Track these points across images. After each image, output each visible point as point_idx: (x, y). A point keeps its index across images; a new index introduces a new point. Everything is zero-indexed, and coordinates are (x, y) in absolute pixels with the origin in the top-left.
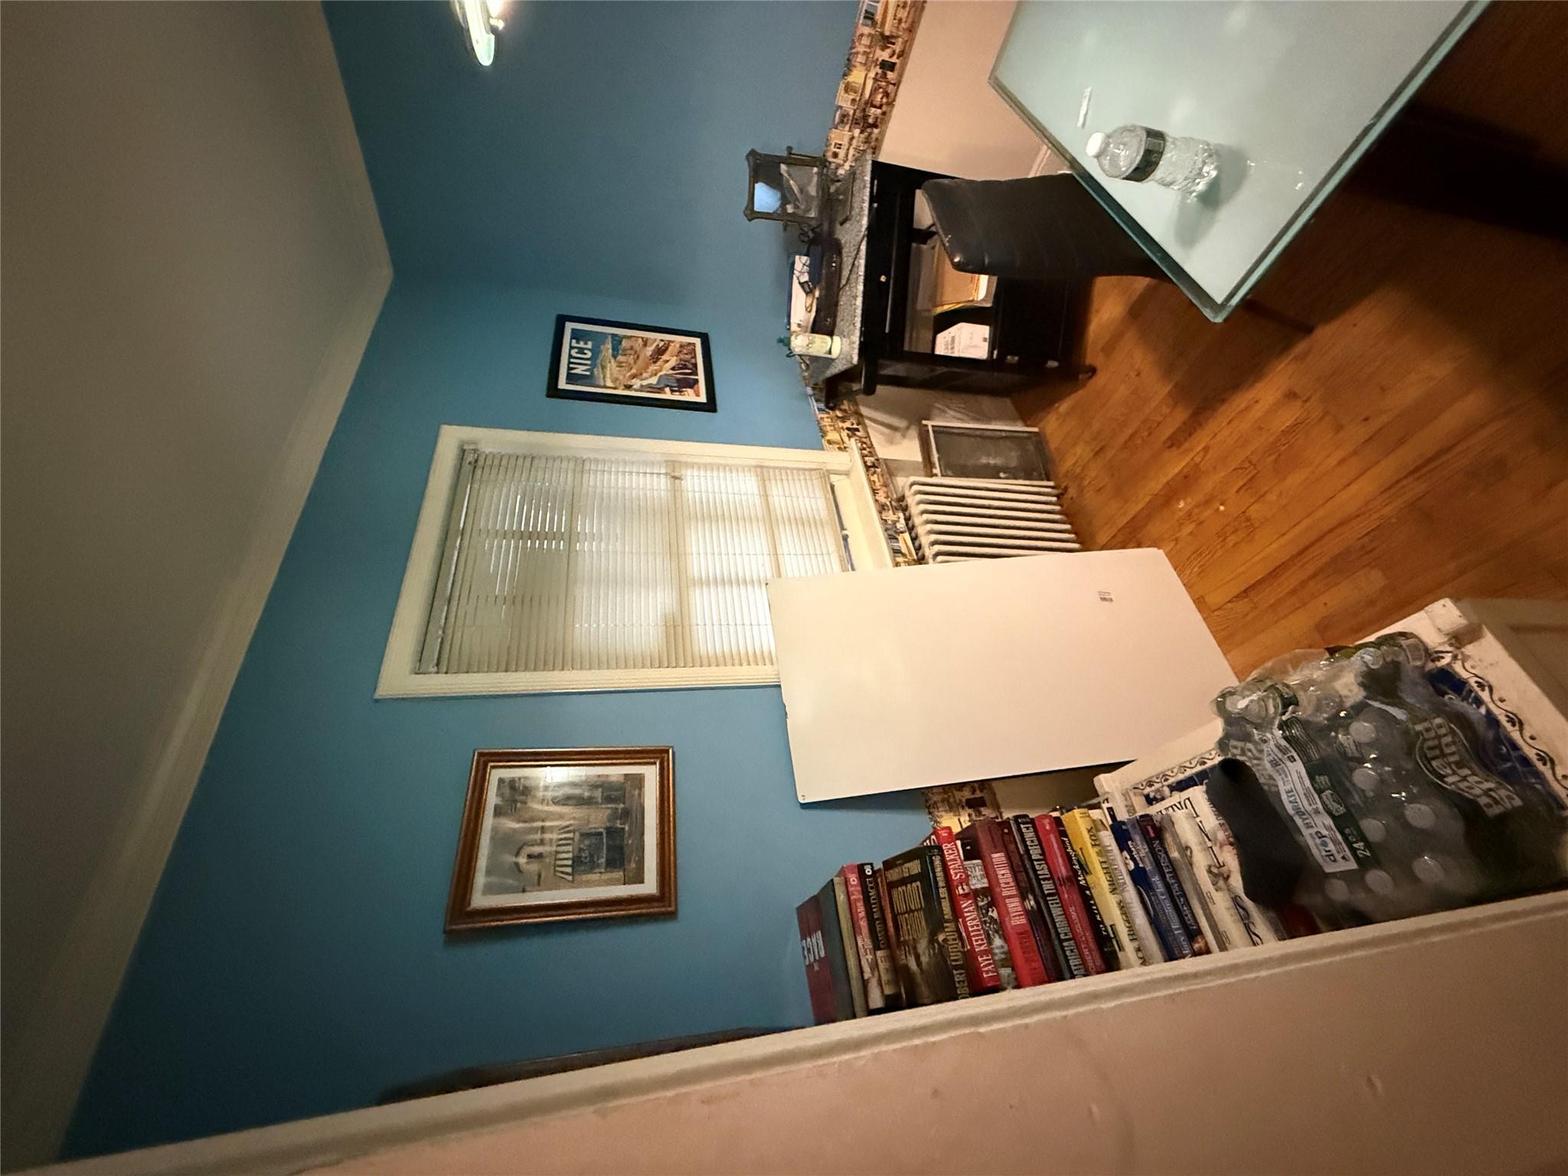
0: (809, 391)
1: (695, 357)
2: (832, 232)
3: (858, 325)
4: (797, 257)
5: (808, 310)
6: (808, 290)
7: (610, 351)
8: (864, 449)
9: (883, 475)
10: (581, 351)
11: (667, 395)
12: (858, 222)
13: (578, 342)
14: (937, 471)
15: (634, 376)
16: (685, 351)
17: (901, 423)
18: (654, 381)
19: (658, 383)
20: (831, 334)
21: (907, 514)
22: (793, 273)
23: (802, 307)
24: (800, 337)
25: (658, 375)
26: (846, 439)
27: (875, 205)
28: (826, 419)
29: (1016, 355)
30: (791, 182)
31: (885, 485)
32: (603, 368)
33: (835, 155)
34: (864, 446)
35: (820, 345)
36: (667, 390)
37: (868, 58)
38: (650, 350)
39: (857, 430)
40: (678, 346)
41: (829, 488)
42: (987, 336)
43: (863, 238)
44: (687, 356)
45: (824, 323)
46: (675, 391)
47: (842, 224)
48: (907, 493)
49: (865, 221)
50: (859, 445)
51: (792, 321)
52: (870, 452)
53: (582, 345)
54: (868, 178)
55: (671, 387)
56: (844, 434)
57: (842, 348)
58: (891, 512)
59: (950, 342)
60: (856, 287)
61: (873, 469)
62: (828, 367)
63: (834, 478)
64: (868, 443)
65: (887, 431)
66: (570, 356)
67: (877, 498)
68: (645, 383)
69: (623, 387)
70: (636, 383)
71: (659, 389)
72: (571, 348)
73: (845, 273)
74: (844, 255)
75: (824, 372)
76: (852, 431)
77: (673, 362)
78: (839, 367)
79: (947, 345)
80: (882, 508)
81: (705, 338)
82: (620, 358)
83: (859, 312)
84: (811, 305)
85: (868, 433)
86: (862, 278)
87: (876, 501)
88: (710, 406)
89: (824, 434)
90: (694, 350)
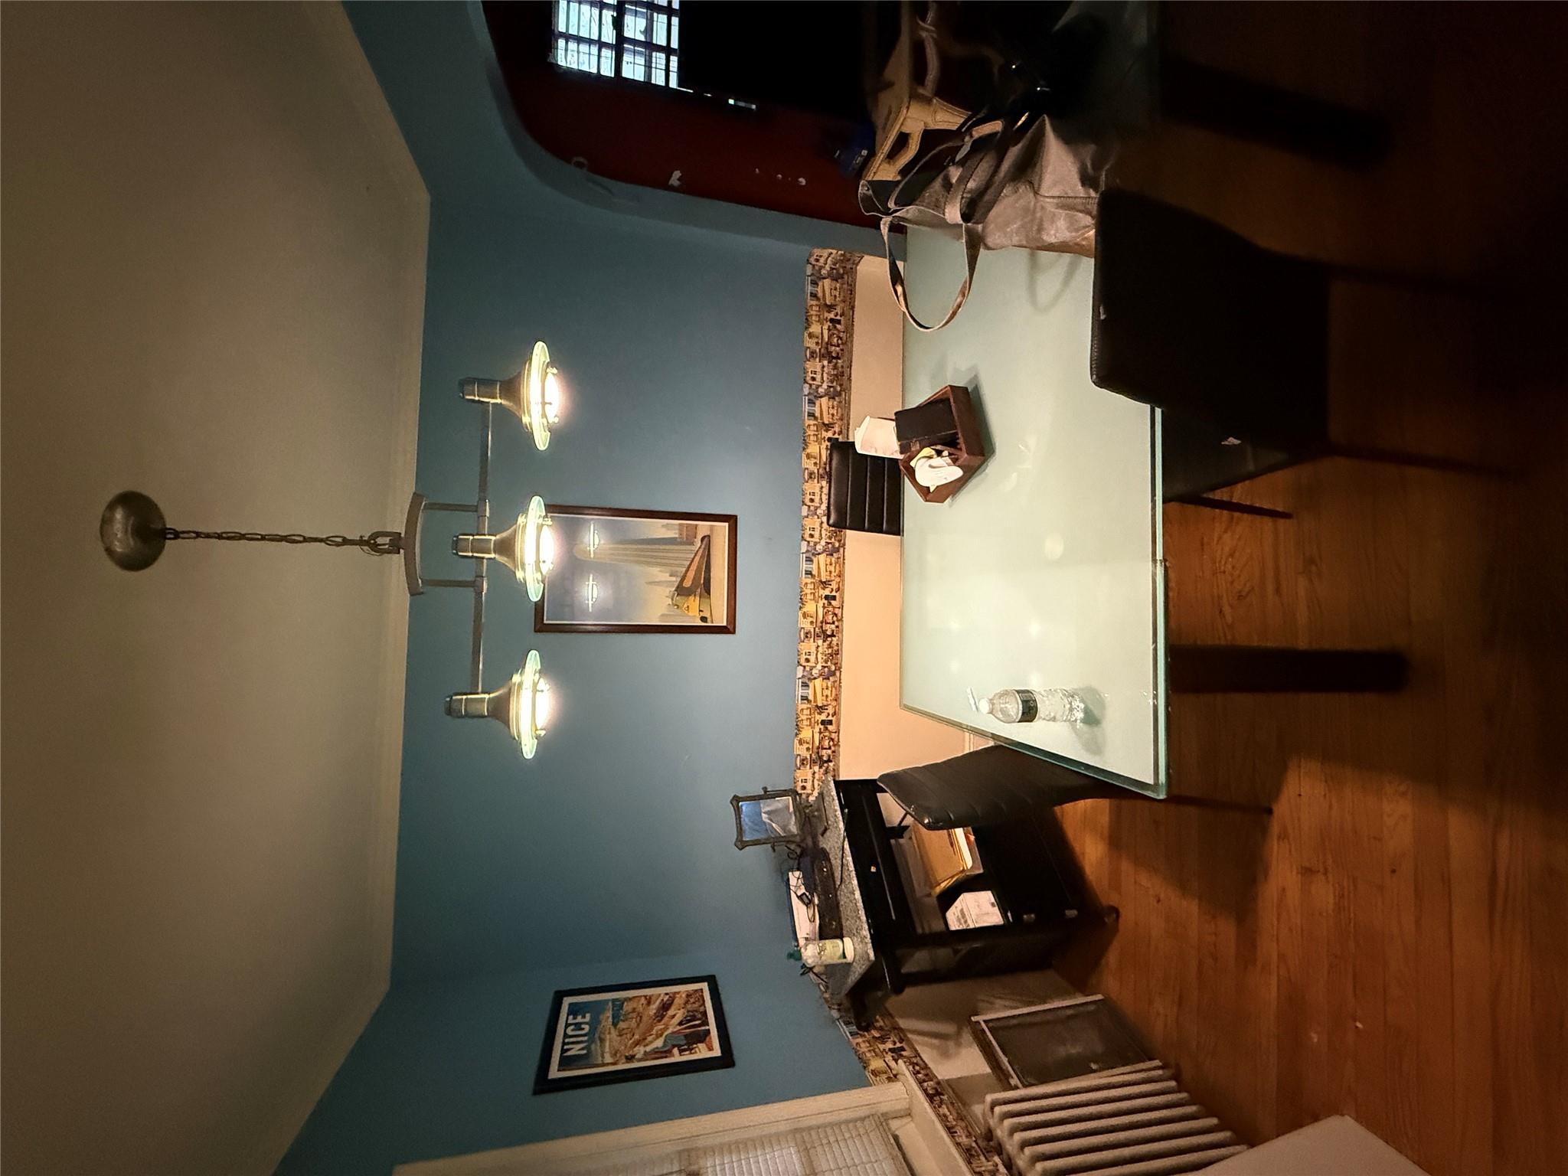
0: (835, 1014)
1: (703, 1004)
2: (815, 843)
3: (864, 918)
4: (790, 873)
5: (812, 920)
6: (806, 901)
7: (610, 1020)
8: (919, 1072)
9: (952, 1104)
10: (578, 1026)
11: (677, 1057)
12: (836, 827)
13: (575, 1018)
14: (1014, 1081)
15: (637, 1043)
16: (692, 1000)
17: (948, 1028)
18: (659, 1043)
19: (665, 1045)
20: (841, 937)
21: (1005, 1156)
22: (790, 889)
23: (805, 920)
24: (810, 947)
25: (664, 1036)
26: (892, 1064)
27: (846, 811)
28: (862, 1043)
29: (1031, 913)
30: (774, 825)
31: (961, 1118)
32: (602, 1040)
33: (804, 788)
34: (917, 1068)
35: (833, 950)
36: (676, 1051)
37: (810, 722)
38: (654, 1007)
39: (902, 1049)
40: (684, 996)
41: (892, 1141)
42: (993, 900)
43: (844, 840)
44: (694, 1005)
45: (830, 928)
46: (685, 1050)
47: (822, 835)
48: (992, 1122)
49: (841, 825)
50: (911, 1068)
51: (799, 937)
52: (927, 1075)
53: (579, 1019)
54: (834, 793)
55: (679, 1046)
56: (889, 1058)
57: (855, 949)
58: (982, 1158)
59: (960, 916)
60: (850, 883)
61: (937, 1098)
62: (846, 975)
63: (894, 1124)
64: (920, 1062)
65: (936, 1042)
66: (566, 1036)
67: (959, 1140)
68: (648, 1049)
69: (624, 1060)
70: (640, 1051)
71: (665, 1052)
72: (567, 1025)
73: (838, 875)
74: (832, 859)
75: (844, 983)
76: (897, 1053)
77: (680, 1015)
78: (858, 970)
79: (959, 920)
80: (969, 1155)
81: (711, 980)
82: (622, 1025)
83: (860, 904)
84: (814, 915)
85: (916, 1051)
86: (854, 872)
87: (958, 1144)
88: (726, 1060)
89: (865, 1065)
90: (702, 997)
